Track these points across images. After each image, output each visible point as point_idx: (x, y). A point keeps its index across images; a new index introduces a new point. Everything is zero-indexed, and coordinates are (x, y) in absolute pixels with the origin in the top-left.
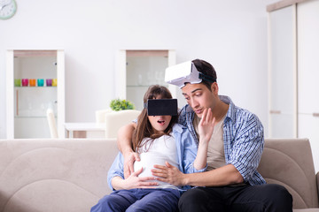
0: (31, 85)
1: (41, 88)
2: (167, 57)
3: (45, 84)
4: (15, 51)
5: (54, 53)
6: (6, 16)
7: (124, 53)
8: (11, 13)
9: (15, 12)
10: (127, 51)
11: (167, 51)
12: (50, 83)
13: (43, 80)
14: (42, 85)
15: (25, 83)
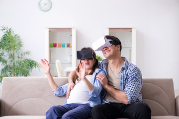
0: (59, 47)
1: (63, 48)
2: (131, 32)
3: (66, 46)
4: (49, 28)
5: (70, 29)
6: (46, 9)
7: (108, 30)
8: (49, 8)
9: (51, 7)
10: (110, 29)
11: (131, 29)
12: (69, 46)
13: (64, 44)
14: (64, 46)
15: (55, 45)
